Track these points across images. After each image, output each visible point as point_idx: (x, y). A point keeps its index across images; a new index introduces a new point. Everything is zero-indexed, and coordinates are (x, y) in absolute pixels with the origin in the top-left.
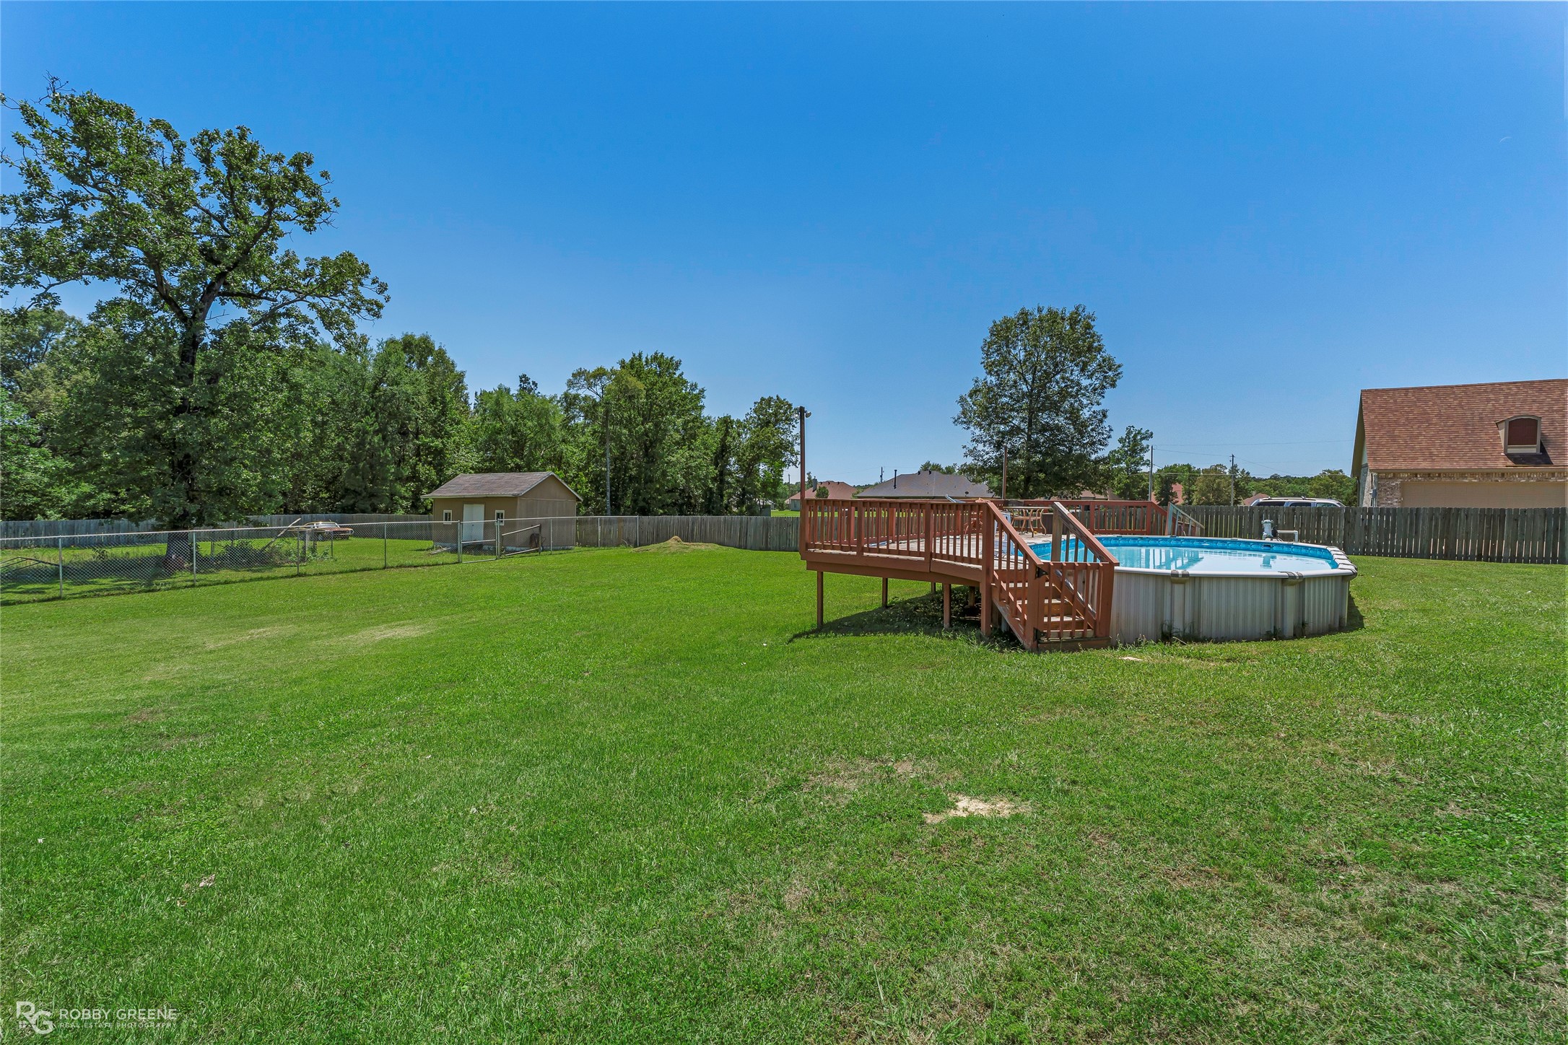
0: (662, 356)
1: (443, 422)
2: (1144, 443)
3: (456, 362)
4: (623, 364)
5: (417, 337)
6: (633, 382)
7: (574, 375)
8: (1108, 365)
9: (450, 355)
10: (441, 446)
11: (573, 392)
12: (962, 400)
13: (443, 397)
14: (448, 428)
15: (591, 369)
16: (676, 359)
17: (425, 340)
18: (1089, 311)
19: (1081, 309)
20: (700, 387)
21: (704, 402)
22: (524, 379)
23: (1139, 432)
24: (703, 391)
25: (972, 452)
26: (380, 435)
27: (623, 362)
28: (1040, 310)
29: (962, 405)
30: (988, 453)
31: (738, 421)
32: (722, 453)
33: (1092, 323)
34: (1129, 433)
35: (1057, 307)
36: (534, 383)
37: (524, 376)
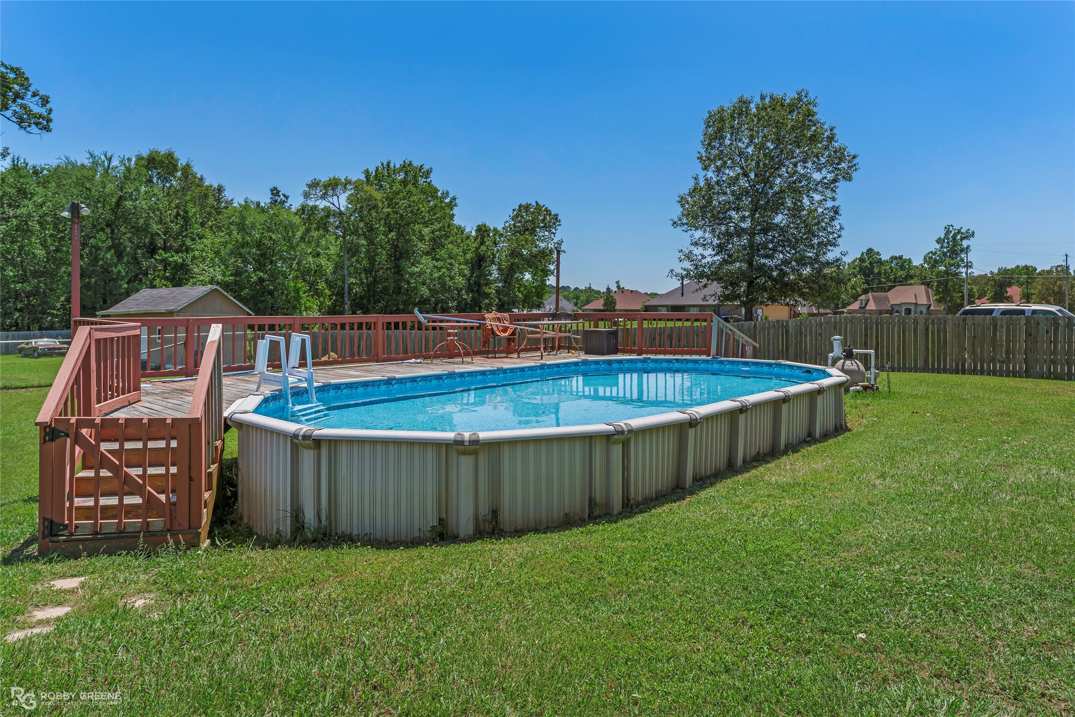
0: (410, 164)
1: (186, 236)
2: (965, 243)
3: (205, 176)
4: (367, 173)
5: (162, 153)
6: (372, 190)
7: (309, 186)
8: (839, 156)
9: (198, 170)
10: (180, 261)
11: (311, 203)
12: (682, 201)
13: (186, 212)
14: (189, 242)
15: (324, 178)
16: (426, 167)
17: (170, 155)
18: (812, 96)
19: (803, 94)
20: (451, 196)
21: (455, 211)
22: (275, 192)
23: (959, 232)
24: (454, 199)
25: (689, 256)
26: (113, 251)
27: (367, 172)
28: (763, 98)
29: (683, 205)
30: (709, 257)
31: (495, 230)
32: (479, 262)
33: (815, 110)
34: (948, 232)
35: (778, 93)
36: (284, 195)
37: (275, 189)
